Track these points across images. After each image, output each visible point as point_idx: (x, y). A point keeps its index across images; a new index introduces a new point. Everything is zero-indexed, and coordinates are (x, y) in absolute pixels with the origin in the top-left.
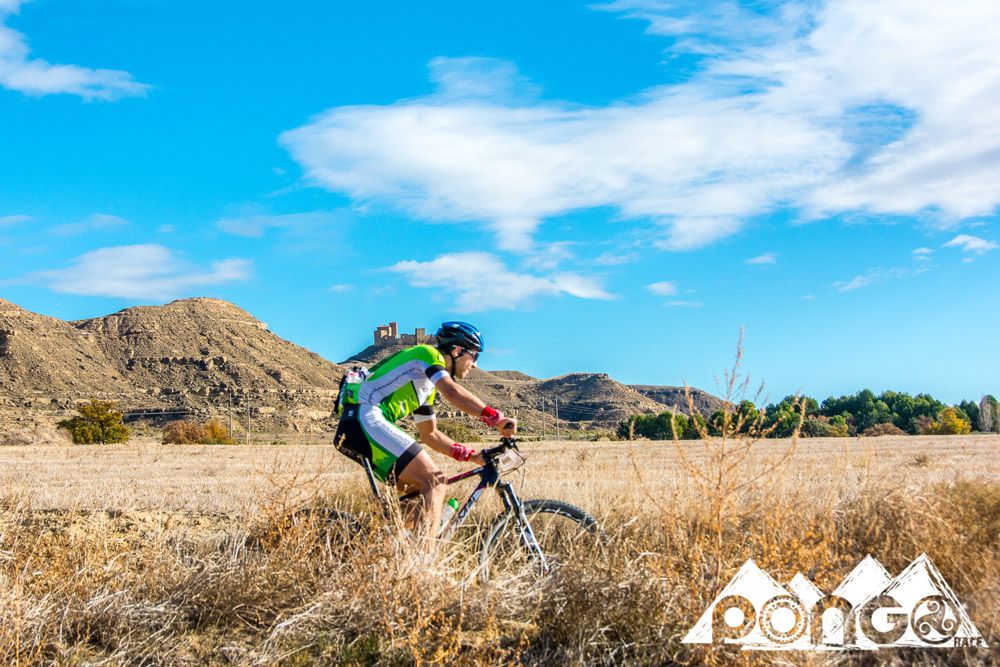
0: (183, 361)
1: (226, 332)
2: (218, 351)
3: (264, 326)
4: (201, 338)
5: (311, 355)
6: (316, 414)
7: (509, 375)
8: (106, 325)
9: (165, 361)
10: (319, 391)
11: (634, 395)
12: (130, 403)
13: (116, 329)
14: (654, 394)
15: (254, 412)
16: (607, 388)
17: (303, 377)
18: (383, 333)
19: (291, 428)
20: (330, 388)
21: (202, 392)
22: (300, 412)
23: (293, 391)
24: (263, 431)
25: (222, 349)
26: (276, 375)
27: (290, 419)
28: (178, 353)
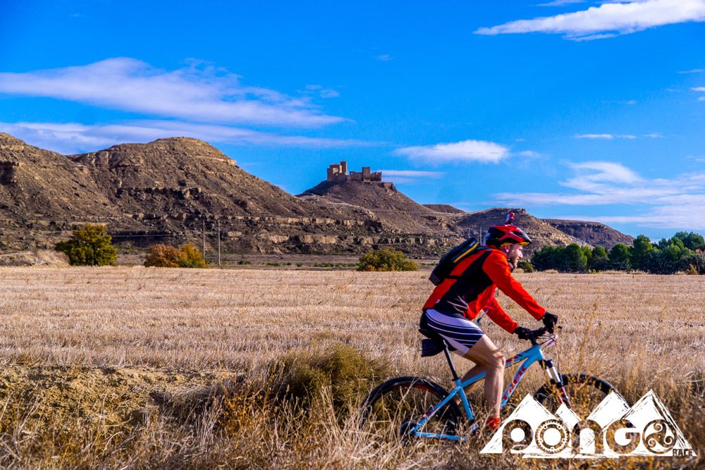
0: (164, 191)
1: (201, 167)
2: (194, 183)
3: (233, 163)
4: (179, 172)
5: (273, 187)
6: (275, 238)
7: (441, 208)
8: (98, 159)
9: (148, 191)
10: (279, 218)
11: (546, 227)
12: (118, 225)
13: (107, 162)
14: (565, 227)
15: (224, 236)
16: (523, 221)
17: (266, 207)
18: (335, 170)
19: (255, 250)
20: (288, 216)
21: (180, 218)
22: (263, 236)
23: (257, 219)
24: (232, 252)
25: (197, 181)
26: (243, 204)
27: (254, 242)
28: (159, 184)
